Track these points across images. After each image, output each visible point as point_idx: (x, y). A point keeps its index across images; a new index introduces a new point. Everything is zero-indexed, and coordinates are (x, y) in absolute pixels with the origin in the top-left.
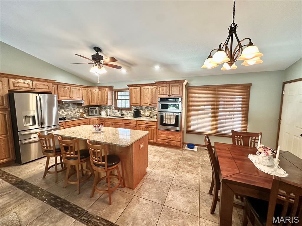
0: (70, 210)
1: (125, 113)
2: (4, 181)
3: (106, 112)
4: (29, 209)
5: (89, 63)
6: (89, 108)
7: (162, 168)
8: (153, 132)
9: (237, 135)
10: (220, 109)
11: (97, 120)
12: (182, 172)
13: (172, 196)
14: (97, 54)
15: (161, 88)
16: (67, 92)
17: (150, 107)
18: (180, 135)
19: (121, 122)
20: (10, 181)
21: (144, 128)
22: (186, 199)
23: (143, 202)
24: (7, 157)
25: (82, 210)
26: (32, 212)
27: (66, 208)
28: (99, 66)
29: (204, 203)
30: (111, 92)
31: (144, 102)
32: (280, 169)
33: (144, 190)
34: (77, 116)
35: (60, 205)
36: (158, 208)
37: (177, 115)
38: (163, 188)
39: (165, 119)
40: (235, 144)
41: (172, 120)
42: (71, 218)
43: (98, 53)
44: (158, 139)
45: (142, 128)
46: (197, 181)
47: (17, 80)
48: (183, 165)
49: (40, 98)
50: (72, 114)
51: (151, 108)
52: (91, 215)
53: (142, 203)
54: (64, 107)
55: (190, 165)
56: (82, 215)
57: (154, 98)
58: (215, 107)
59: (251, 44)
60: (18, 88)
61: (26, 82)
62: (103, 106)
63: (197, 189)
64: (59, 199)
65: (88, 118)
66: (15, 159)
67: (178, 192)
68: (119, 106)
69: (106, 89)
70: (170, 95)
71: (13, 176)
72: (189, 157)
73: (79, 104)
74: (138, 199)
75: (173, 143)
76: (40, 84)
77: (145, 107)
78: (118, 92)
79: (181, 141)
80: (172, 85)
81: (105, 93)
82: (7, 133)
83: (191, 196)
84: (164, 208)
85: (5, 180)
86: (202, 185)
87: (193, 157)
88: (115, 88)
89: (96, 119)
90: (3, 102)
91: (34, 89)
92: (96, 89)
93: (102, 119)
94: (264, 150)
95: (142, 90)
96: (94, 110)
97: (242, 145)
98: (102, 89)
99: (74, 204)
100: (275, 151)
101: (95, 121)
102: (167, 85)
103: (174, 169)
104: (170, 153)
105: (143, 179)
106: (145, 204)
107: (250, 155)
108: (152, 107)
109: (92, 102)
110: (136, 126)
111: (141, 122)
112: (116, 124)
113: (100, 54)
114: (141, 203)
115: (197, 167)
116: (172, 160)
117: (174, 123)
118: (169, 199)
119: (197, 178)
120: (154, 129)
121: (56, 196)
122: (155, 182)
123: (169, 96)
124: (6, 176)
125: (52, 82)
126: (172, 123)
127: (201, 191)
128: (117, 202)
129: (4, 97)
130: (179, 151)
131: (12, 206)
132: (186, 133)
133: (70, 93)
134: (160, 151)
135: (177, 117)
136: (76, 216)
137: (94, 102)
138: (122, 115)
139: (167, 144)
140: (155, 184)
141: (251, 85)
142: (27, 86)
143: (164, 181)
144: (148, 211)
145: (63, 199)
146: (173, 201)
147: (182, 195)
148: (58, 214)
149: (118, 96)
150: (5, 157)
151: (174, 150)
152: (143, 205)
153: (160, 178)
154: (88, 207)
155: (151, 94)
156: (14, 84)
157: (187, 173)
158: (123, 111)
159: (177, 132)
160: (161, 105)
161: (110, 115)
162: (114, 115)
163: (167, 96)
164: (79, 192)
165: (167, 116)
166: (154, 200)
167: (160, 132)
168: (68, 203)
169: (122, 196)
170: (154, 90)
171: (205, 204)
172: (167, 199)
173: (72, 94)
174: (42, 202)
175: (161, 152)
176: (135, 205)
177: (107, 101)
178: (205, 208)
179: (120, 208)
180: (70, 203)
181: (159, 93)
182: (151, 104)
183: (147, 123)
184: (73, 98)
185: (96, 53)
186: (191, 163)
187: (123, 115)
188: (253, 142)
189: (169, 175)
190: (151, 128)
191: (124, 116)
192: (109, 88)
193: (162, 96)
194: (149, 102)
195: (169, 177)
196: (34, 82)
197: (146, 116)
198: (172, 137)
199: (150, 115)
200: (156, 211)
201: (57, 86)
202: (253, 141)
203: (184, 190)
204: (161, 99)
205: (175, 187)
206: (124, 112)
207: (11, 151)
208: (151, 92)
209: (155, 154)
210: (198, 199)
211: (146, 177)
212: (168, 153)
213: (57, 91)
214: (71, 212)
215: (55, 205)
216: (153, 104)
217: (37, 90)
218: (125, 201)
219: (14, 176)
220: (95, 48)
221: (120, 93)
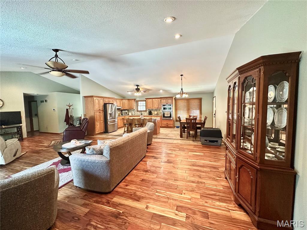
3: (132, 113)
6: (123, 111)
15: (163, 100)
17: (157, 109)
18: (172, 122)
28: (138, 92)
30: (135, 102)
31: (154, 107)
39: (165, 114)
41: (168, 115)
44: (162, 124)
57: (159, 105)
58: (188, 109)
62: (130, 110)
66: (105, 131)
68: (139, 109)
69: (133, 100)
75: (169, 126)
76: (111, 100)
77: (155, 109)
80: (168, 99)
88: (137, 100)
92: (126, 101)
95: (153, 101)
96: (125, 112)
98: (130, 100)
102: (166, 99)
109: (124, 107)
113: (139, 87)
125: (114, 98)
132: (176, 121)
135: (171, 113)
139: (167, 126)
141: (202, 98)
142: (108, 101)
151: (170, 129)
155: (158, 103)
156: (105, 101)
159: (171, 120)
160: (163, 108)
161: (134, 115)
163: (166, 104)
167: (163, 121)
170: (159, 101)
177: (133, 107)
181: (162, 103)
184: (118, 106)
194: (157, 107)
197: (155, 114)
198: (169, 123)
204: (163, 105)
206: (142, 113)
212: (167, 129)
216: (159, 108)
220: (137, 85)
221: (139, 103)
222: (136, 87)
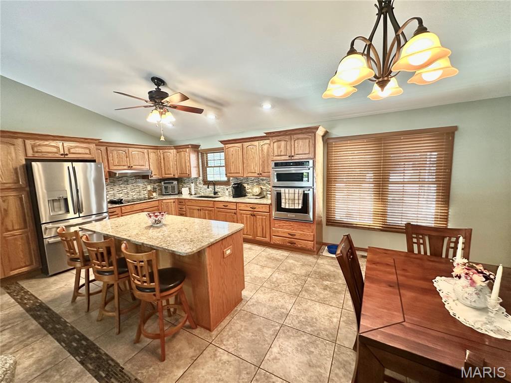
0: (95, 364)
1: (219, 190)
2: (17, 304)
3: (190, 189)
4: (34, 356)
5: (145, 107)
6: (163, 183)
7: (273, 291)
8: (264, 223)
9: (416, 234)
10: (390, 180)
11: (174, 202)
12: (309, 301)
13: (279, 349)
14: (158, 90)
15: (275, 144)
16: (122, 158)
17: (262, 178)
18: (313, 230)
19: (211, 205)
20: (26, 304)
21: (248, 216)
22: (305, 358)
23: (222, 358)
24: (27, 264)
25: (115, 365)
26: (39, 361)
27: (91, 359)
28: (162, 110)
29: (339, 369)
30: (196, 154)
31: (249, 171)
32: (506, 316)
33: (230, 333)
34: (142, 196)
35: (83, 352)
36: (247, 373)
37: (306, 192)
38: (265, 331)
39: (284, 200)
40: (413, 251)
41: (296, 202)
42: (94, 378)
43: (160, 87)
44: (274, 236)
45: (245, 216)
46: (335, 320)
47: (38, 142)
48: (314, 286)
49: (74, 168)
50: (134, 193)
51: (263, 180)
52: (128, 376)
53: (220, 360)
54: (121, 182)
55: (326, 288)
56: (112, 375)
57: (266, 162)
58: (380, 176)
59: (422, 29)
60: (40, 154)
61: (53, 143)
62: (185, 178)
63: (332, 339)
64: (85, 341)
65: (158, 200)
66: (41, 267)
67: (292, 342)
68: (210, 178)
69: (188, 149)
70: (293, 156)
71: (32, 295)
72: (329, 270)
73: (145, 177)
74: (216, 350)
75: (300, 244)
76: (76, 147)
77: (253, 178)
78: (208, 154)
79: (315, 241)
80: (295, 136)
81: (185, 156)
82: (26, 227)
83: (316, 352)
84: (259, 374)
85: (18, 302)
86: (342, 331)
87: (334, 271)
88: (202, 147)
89: (172, 201)
90: (17, 177)
91: (67, 155)
92: (172, 151)
93: (182, 201)
94: (467, 271)
95: (245, 148)
96: (169, 186)
97: (428, 254)
98: (181, 150)
99: (107, 352)
100: (492, 277)
101: (171, 205)
102: (287, 137)
103: (295, 294)
104: (293, 261)
105: (232, 312)
106: (225, 362)
107: (438, 278)
108: (264, 178)
109: (165, 172)
110: (235, 213)
111: (243, 205)
112: (203, 209)
113: (163, 89)
114: (218, 359)
115: (339, 293)
116: (293, 276)
117: (300, 207)
118: (272, 356)
119: (336, 315)
120: (265, 218)
121: (83, 335)
122: (253, 319)
123: (290, 158)
124: (22, 295)
125: (96, 142)
126: (297, 208)
127: (338, 342)
128: (177, 355)
129: (18, 169)
130: (310, 259)
131: (13, 349)
132: (327, 225)
133: (128, 159)
134: (275, 258)
135: (306, 196)
136: (101, 376)
137: (169, 173)
138: (215, 193)
139: (290, 244)
140: (251, 323)
141: (455, 128)
142: (55, 150)
143: (271, 318)
144: (228, 377)
145: (91, 341)
146: (279, 359)
147: (299, 348)
148: (75, 370)
149: (209, 162)
150: (24, 265)
151: (301, 256)
152: (221, 365)
153: (264, 311)
154: (126, 359)
155: (260, 155)
156: (33, 149)
157: (318, 304)
158: (216, 187)
159: (307, 224)
160: (277, 174)
161: (195, 194)
162: (203, 194)
163: (287, 158)
164: (118, 330)
165: (287, 195)
166: (243, 356)
167: (277, 224)
168: (97, 350)
169: (189, 344)
170: (265, 147)
171: (341, 372)
172: (268, 355)
173: (131, 160)
174: (59, 344)
175: (277, 260)
176: (206, 362)
177: (190, 170)
178: (340, 380)
179: (178, 367)
180: (100, 350)
181: (273, 153)
182: (261, 174)
183: (253, 206)
184: (134, 167)
185: (156, 87)
186: (329, 283)
187: (217, 193)
188: (452, 248)
189: (282, 305)
190: (261, 217)
191: (218, 196)
192: (192, 147)
193: (279, 158)
194: (258, 170)
195: (282, 310)
196: (67, 144)
197: (253, 195)
198: (298, 233)
199: (260, 194)
200: (243, 379)
201: (107, 148)
202: (452, 245)
203: (305, 338)
204: (277, 165)
205: (288, 331)
206: (218, 188)
207: (34, 254)
208: (260, 152)
209: (265, 263)
210: (329, 359)
211: (239, 308)
212: (288, 262)
213: (106, 157)
214: (96, 368)
215: (74, 352)
216: (265, 173)
217: (70, 156)
218: (190, 352)
219: (34, 296)
220: (153, 79)
221: (210, 156)
222: (154, 88)
